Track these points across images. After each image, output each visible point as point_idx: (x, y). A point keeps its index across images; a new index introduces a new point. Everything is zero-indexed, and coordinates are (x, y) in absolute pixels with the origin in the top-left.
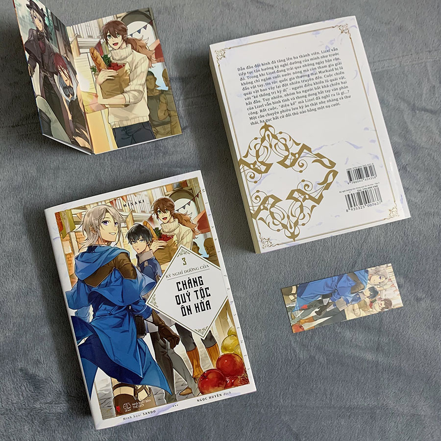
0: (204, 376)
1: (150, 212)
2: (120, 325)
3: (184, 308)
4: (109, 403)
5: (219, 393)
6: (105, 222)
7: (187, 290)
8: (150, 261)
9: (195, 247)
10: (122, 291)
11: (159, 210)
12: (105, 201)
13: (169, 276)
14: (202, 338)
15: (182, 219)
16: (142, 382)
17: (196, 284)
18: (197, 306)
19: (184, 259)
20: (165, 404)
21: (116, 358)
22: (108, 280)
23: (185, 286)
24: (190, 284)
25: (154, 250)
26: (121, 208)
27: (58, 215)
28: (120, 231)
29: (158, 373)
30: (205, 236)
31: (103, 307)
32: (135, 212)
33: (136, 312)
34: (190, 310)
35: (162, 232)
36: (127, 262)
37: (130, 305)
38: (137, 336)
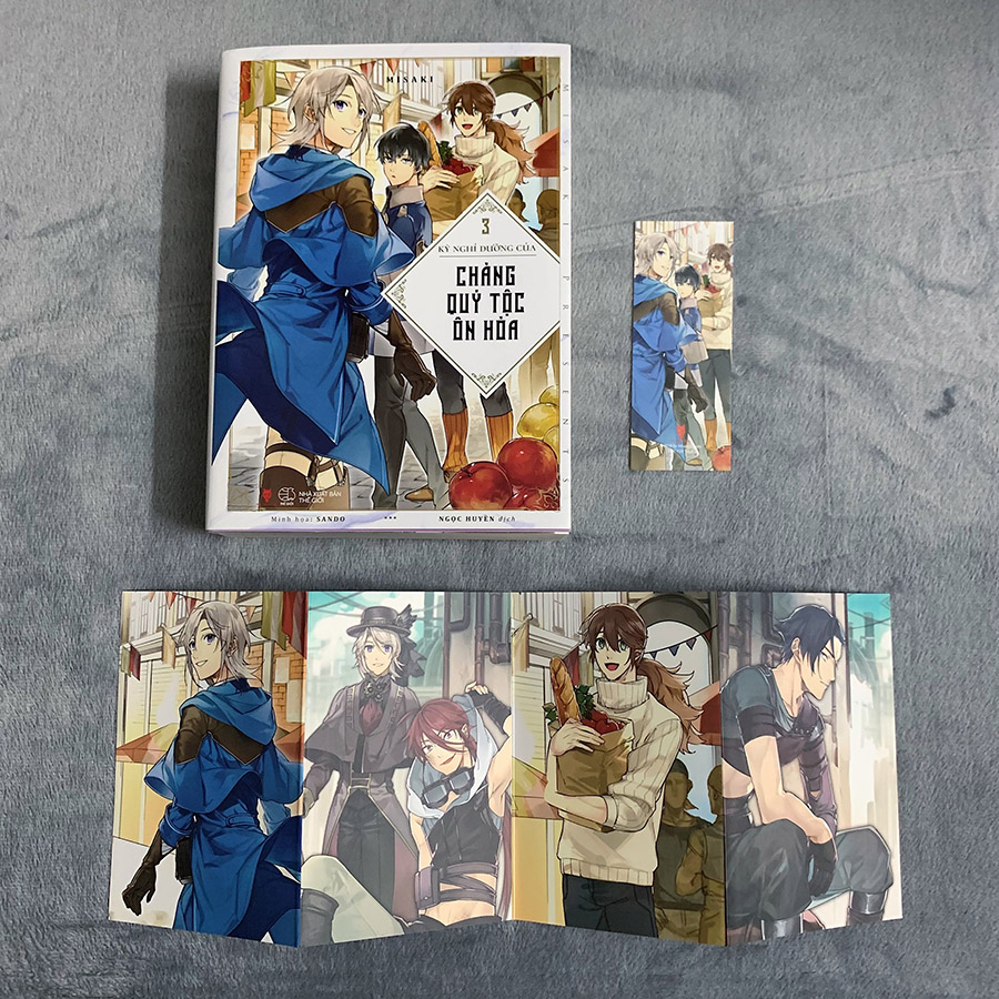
0: (468, 472)
1: (439, 106)
2: (315, 323)
3: (461, 323)
4: (252, 478)
5: (489, 513)
7: (477, 288)
8: (412, 207)
9: (517, 202)
10: (339, 254)
11: (459, 105)
12: (351, 60)
15: (503, 136)
16: (333, 453)
17: (498, 279)
19: (486, 221)
21: (290, 390)
22: (315, 224)
25: (428, 186)
26: (380, 83)
27: (246, 67)
28: (364, 130)
29: (372, 442)
30: (545, 183)
31: (290, 276)
32: (407, 96)
33: (355, 305)
34: (473, 331)
35: (454, 153)
36: (363, 196)
37: (347, 288)
38: (346, 355)
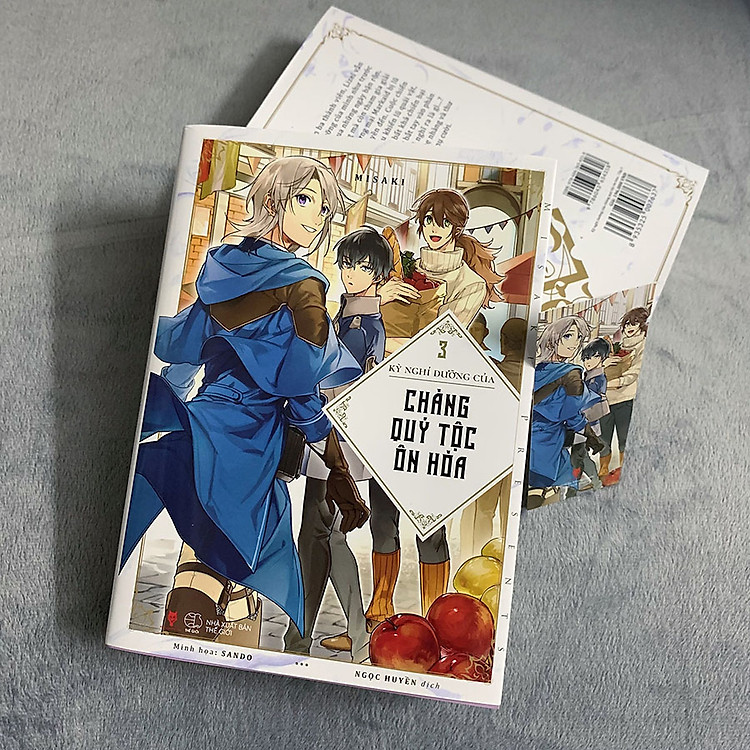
0: (393, 624)
1: (407, 213)
2: (249, 433)
3: (404, 451)
4: (158, 597)
5: (412, 676)
6: (303, 198)
7: (425, 415)
8: (367, 319)
10: (283, 360)
11: (429, 213)
12: (319, 151)
13: (395, 369)
14: (420, 536)
15: (472, 253)
16: (248, 580)
17: (450, 410)
18: (434, 459)
19: (443, 344)
20: (279, 651)
21: (211, 504)
22: (261, 325)
24: (437, 405)
25: (386, 298)
26: (348, 180)
27: (208, 145)
28: (326, 231)
29: (292, 575)
30: (512, 311)
31: (228, 379)
32: (375, 199)
33: (294, 418)
34: (416, 463)
35: (417, 266)
36: (316, 301)
37: (287, 399)
38: (277, 471)
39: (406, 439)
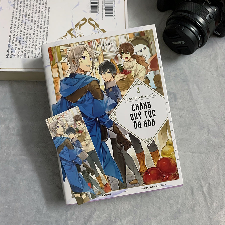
0: (148, 172)
1: (116, 53)
2: (90, 131)
3: (136, 123)
5: (158, 184)
7: (139, 111)
8: (114, 88)
9: (147, 81)
10: (93, 107)
11: (122, 51)
12: (84, 42)
13: (126, 100)
15: (139, 60)
17: (145, 107)
18: (145, 122)
19: (138, 89)
20: (118, 190)
22: (83, 99)
23: (137, 108)
24: (141, 107)
25: (117, 80)
26: (96, 48)
27: (50, 50)
28: (93, 65)
30: (155, 73)
32: (104, 51)
33: (101, 123)
34: (140, 125)
35: (124, 68)
36: (97, 87)
37: (98, 118)
38: (101, 140)
39: (136, 119)
